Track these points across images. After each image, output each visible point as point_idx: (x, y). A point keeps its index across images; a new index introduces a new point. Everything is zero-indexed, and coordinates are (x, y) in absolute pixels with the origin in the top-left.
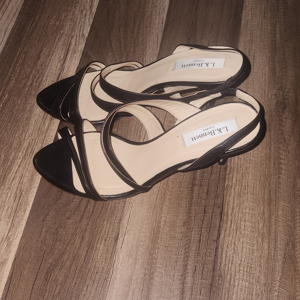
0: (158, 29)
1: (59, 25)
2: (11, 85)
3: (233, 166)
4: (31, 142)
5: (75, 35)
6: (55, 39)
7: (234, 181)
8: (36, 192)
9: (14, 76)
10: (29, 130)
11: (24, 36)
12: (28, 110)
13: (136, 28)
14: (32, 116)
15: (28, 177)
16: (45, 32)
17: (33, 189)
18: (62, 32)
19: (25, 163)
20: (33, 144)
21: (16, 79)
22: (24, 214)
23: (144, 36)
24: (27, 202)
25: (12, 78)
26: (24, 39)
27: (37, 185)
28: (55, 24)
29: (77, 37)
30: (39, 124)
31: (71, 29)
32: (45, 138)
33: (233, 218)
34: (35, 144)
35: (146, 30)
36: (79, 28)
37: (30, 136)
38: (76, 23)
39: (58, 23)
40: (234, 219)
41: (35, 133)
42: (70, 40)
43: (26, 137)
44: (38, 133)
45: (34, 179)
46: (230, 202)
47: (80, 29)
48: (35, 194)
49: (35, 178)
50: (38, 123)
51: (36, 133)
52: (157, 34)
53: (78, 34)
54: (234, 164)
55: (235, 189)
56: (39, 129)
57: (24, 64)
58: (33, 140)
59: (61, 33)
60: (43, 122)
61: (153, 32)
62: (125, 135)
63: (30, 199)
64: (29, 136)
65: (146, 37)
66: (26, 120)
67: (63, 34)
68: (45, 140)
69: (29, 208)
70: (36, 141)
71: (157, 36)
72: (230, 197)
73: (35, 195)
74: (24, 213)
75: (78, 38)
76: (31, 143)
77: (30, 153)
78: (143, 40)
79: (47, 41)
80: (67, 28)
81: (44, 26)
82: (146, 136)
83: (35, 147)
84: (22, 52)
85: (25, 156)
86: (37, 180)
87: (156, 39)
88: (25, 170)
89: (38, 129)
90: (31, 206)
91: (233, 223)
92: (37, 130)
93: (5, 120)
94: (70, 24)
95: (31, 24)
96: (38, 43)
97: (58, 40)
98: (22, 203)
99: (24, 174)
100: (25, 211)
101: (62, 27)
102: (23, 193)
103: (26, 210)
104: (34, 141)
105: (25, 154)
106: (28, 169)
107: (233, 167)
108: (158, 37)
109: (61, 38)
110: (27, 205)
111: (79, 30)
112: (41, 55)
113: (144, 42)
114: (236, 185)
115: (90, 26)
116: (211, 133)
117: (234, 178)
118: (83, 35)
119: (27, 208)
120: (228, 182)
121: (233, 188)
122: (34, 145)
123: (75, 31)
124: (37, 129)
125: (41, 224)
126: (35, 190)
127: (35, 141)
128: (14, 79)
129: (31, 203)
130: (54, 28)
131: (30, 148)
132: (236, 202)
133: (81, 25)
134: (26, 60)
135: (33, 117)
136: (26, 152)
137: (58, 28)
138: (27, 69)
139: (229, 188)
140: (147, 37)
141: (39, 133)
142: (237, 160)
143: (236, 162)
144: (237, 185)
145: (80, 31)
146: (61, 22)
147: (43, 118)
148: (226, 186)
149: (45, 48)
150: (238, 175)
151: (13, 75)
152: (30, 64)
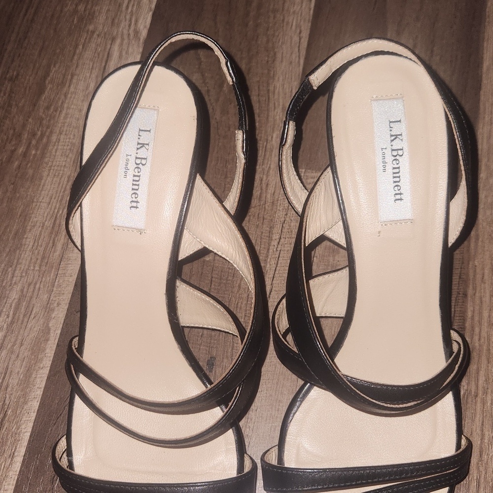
0: (301, 15)
1: (85, 10)
3: (477, 344)
4: (25, 290)
5: (119, 36)
6: (76, 46)
7: (481, 382)
8: (36, 411)
10: (20, 261)
11: (9, 41)
12: (19, 214)
13: (252, 14)
14: (29, 228)
15: (18, 372)
16: (55, 30)
17: (30, 404)
18: (91, 28)
19: (13, 340)
20: (29, 294)
22: (11, 464)
23: (270, 32)
24: (17, 436)
26: (9, 48)
27: (40, 393)
28: (75, 11)
29: (123, 39)
30: (44, 246)
31: (110, 21)
32: (57, 281)
33: (483, 476)
34: (35, 294)
35: (274, 17)
36: (128, 17)
37: (24, 274)
38: (120, 5)
39: (81, 7)
40: (485, 478)
41: (34, 267)
42: (108, 47)
43: (15, 279)
44: (40, 268)
45: (31, 380)
46: (474, 434)
47: (130, 20)
48: (35, 414)
49: (33, 376)
50: (40, 244)
51: (37, 268)
52: (298, 26)
53: (125, 32)
54: (479, 340)
55: (484, 403)
56: (43, 258)
57: (10, 106)
58: (30, 285)
59: (88, 31)
60: (51, 242)
61: (290, 20)
62: (230, 271)
63: (23, 427)
64: (21, 277)
65: (273, 35)
66: (14, 239)
67: (93, 32)
68: (56, 283)
69: (22, 450)
70: (37, 286)
71: (298, 31)
72: (473, 421)
73: (33, 418)
74: (12, 460)
75: (126, 41)
76: (25, 293)
77: (24, 316)
78: (268, 41)
79: (58, 51)
80: (102, 19)
81: (53, 16)
82: (277, 272)
83: (34, 301)
84: (5, 78)
85: (12, 322)
86: (38, 380)
87: (296, 38)
88: (13, 357)
89: (40, 258)
90: (25, 443)
91: (482, 486)
92: (39, 261)
94: (108, 10)
95: (24, 10)
96: (40, 54)
97: (83, 47)
98: (7, 435)
99: (10, 366)
100: (12, 456)
101: (91, 17)
102: (9, 412)
103: (16, 454)
104: (32, 287)
105: (13, 318)
106: (20, 355)
107: (478, 347)
108: (300, 33)
109: (89, 42)
110: (16, 441)
111: (127, 23)
112: (47, 82)
113: (270, 45)
114: (485, 392)
115: (151, 13)
116: (395, 156)
117: (482, 373)
118: (137, 33)
119: (17, 449)
120: (468, 384)
121: (479, 399)
122: (31, 298)
123: (118, 25)
124: (37, 259)
125: (49, 489)
126: (35, 405)
127: (35, 288)
129: (26, 436)
130: (73, 21)
131: (24, 304)
132: (487, 433)
133: (132, 11)
134: (13, 95)
135: (31, 230)
136: (14, 314)
137: (81, 19)
138: (17, 117)
139: (470, 400)
140: (277, 34)
141: (43, 268)
142: (486, 330)
143: (484, 334)
144: (489, 390)
145: (130, 26)
146: (89, 7)
147: (51, 233)
148: (464, 394)
149: (54, 66)
150: (490, 368)
152: (23, 106)
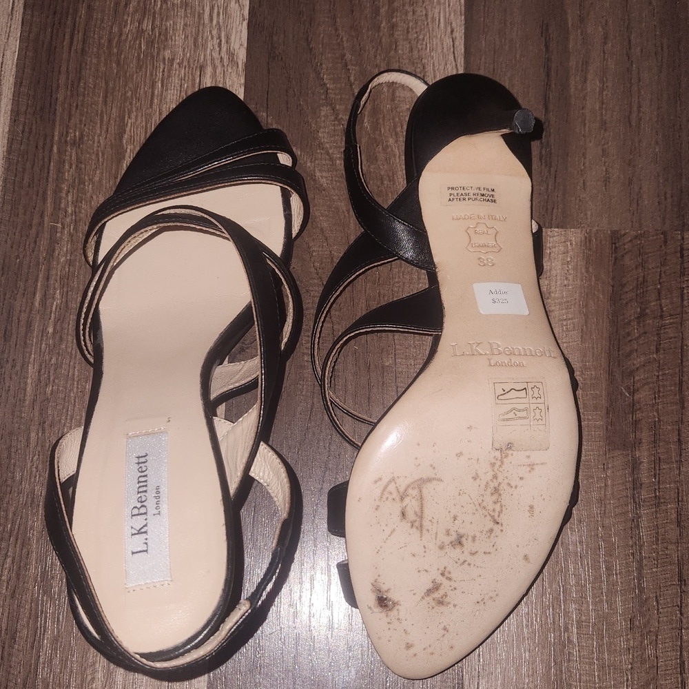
0: (449, 5)
1: (153, 29)
2: (63, 259)
5: (209, 62)
6: (153, 86)
9: (63, 228)
11: (58, 87)
13: (383, 11)
16: (118, 64)
18: (167, 54)
21: (71, 235)
23: (412, 36)
25: (58, 235)
26: (61, 97)
28: (140, 32)
29: (215, 68)
31: (191, 41)
35: (414, 12)
36: (215, 32)
38: (200, 16)
39: (147, 25)
42: (198, 81)
47: (219, 38)
52: (448, 23)
53: (216, 55)
57: (82, 182)
59: (164, 59)
61: (436, 15)
65: (417, 39)
67: (172, 61)
71: (449, 30)
75: (219, 70)
78: (411, 50)
79: (129, 94)
80: (179, 39)
81: (110, 41)
84: (66, 141)
87: (448, 41)
93: (74, 375)
94: (185, 25)
95: (67, 37)
96: (105, 102)
97: (162, 86)
101: (160, 39)
108: (452, 31)
109: (169, 76)
111: (216, 41)
112: (125, 142)
113: (415, 53)
115: (245, 23)
118: (231, 55)
123: (204, 46)
128: (66, 237)
130: (140, 47)
133: (218, 23)
134: (83, 166)
137: (151, 43)
138: (94, 197)
140: (421, 37)
145: (220, 44)
146: (158, 22)
149: (129, 117)
151: (59, 225)
152: (101, 179)
